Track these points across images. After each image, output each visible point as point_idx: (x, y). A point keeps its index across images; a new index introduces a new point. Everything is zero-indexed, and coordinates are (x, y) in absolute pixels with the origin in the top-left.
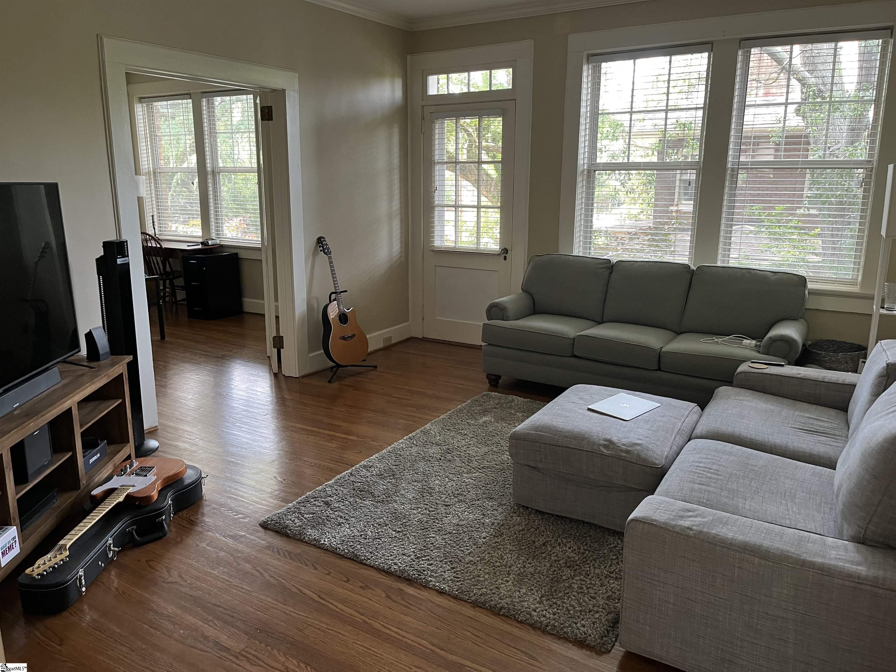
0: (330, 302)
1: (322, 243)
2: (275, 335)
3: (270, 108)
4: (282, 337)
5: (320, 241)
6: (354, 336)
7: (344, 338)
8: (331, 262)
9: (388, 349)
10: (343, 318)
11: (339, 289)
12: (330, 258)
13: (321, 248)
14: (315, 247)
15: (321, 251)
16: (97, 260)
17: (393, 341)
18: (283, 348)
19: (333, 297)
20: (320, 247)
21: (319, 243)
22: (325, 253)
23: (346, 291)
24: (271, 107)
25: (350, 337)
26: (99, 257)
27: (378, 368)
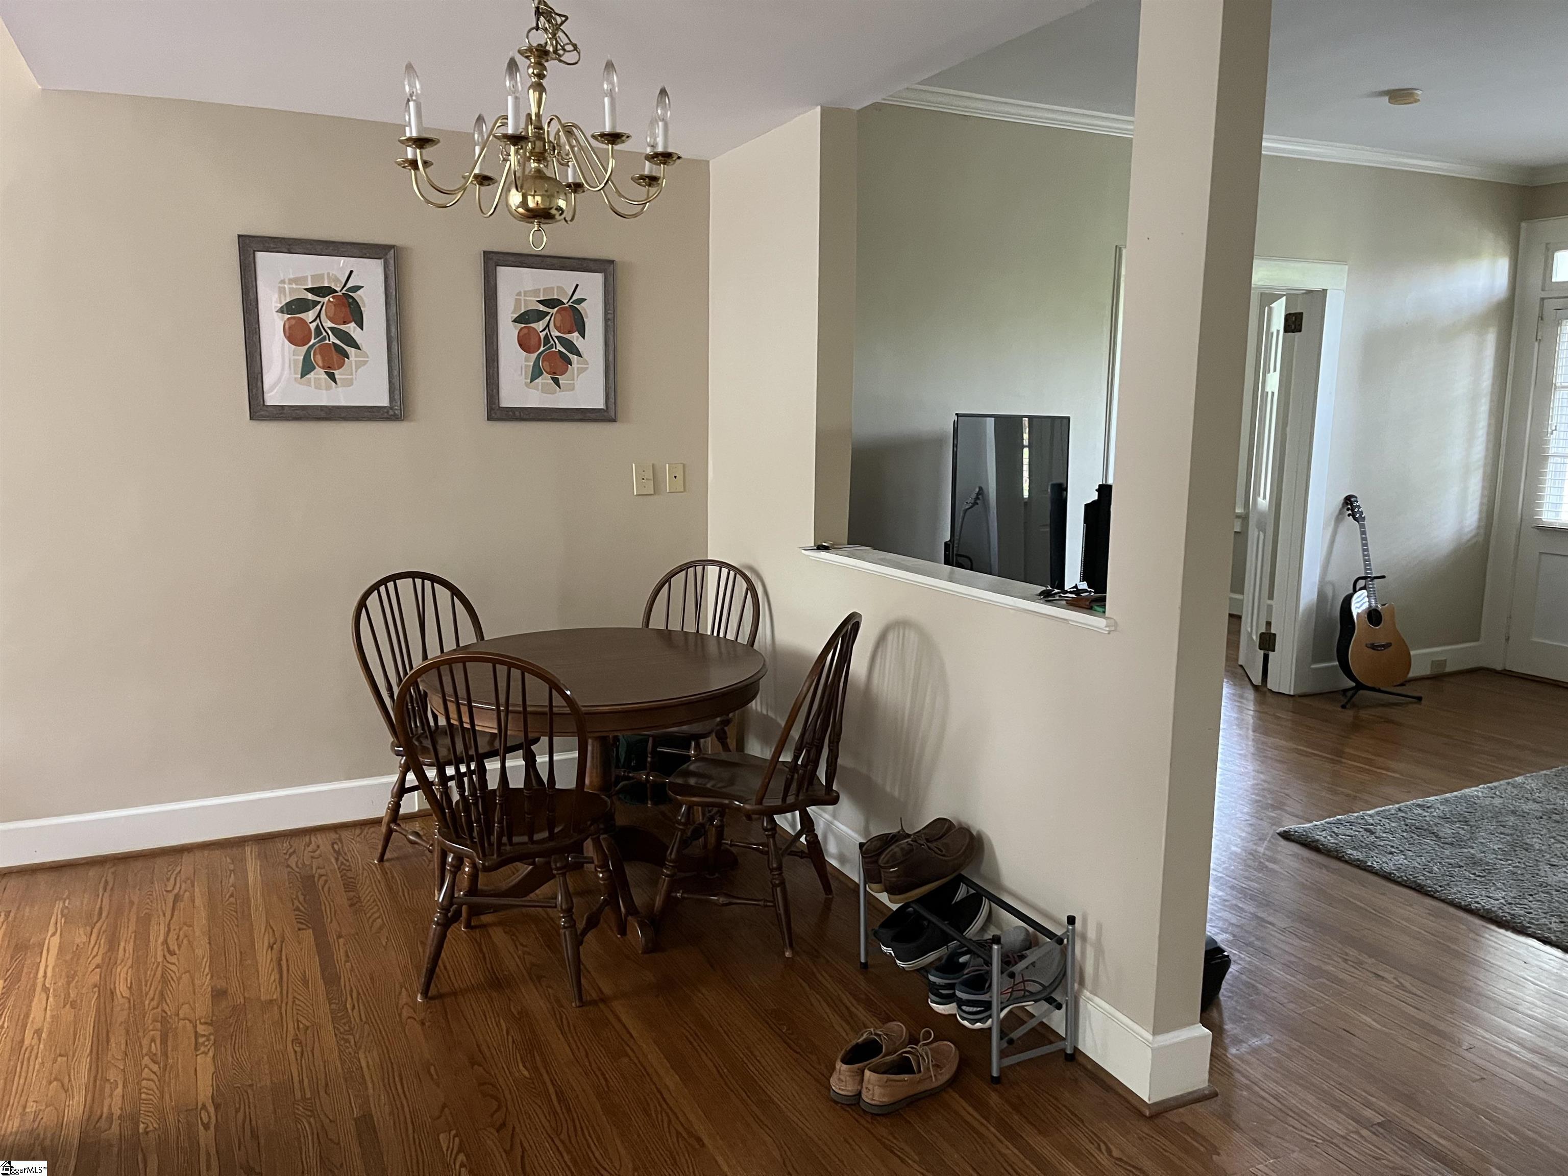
0: (1355, 591)
1: (1351, 504)
2: (1263, 630)
3: (1299, 316)
4: (1275, 635)
5: (1349, 502)
6: (1388, 645)
7: (1373, 647)
8: (1363, 533)
9: (1438, 678)
10: (1373, 616)
11: (1371, 573)
12: (1362, 526)
13: (1350, 512)
14: (1341, 510)
15: (1349, 515)
16: (1087, 506)
17: (1449, 669)
18: (1274, 651)
19: (1361, 583)
20: (1348, 509)
21: (1347, 504)
22: (1355, 519)
23: (1383, 577)
24: (1301, 314)
25: (1383, 646)
26: (1090, 501)
27: (1423, 702)
